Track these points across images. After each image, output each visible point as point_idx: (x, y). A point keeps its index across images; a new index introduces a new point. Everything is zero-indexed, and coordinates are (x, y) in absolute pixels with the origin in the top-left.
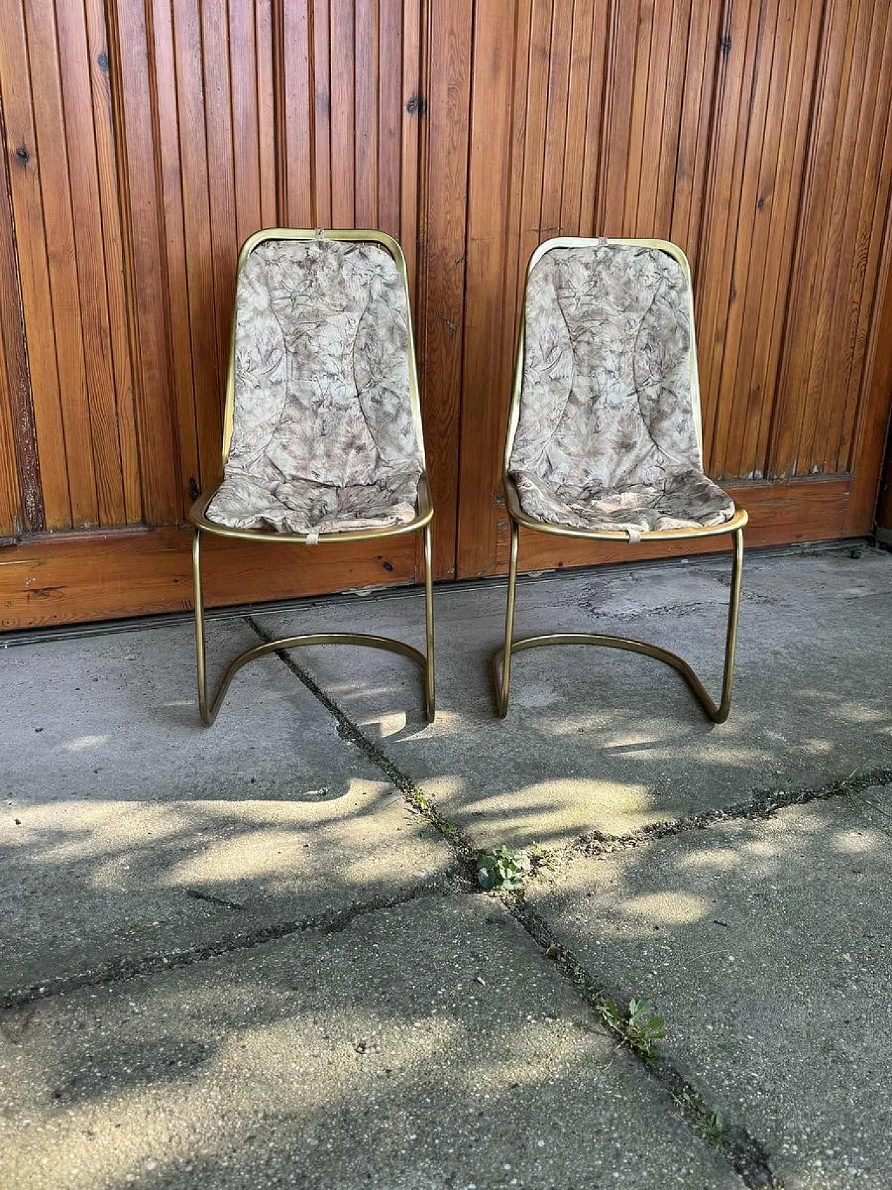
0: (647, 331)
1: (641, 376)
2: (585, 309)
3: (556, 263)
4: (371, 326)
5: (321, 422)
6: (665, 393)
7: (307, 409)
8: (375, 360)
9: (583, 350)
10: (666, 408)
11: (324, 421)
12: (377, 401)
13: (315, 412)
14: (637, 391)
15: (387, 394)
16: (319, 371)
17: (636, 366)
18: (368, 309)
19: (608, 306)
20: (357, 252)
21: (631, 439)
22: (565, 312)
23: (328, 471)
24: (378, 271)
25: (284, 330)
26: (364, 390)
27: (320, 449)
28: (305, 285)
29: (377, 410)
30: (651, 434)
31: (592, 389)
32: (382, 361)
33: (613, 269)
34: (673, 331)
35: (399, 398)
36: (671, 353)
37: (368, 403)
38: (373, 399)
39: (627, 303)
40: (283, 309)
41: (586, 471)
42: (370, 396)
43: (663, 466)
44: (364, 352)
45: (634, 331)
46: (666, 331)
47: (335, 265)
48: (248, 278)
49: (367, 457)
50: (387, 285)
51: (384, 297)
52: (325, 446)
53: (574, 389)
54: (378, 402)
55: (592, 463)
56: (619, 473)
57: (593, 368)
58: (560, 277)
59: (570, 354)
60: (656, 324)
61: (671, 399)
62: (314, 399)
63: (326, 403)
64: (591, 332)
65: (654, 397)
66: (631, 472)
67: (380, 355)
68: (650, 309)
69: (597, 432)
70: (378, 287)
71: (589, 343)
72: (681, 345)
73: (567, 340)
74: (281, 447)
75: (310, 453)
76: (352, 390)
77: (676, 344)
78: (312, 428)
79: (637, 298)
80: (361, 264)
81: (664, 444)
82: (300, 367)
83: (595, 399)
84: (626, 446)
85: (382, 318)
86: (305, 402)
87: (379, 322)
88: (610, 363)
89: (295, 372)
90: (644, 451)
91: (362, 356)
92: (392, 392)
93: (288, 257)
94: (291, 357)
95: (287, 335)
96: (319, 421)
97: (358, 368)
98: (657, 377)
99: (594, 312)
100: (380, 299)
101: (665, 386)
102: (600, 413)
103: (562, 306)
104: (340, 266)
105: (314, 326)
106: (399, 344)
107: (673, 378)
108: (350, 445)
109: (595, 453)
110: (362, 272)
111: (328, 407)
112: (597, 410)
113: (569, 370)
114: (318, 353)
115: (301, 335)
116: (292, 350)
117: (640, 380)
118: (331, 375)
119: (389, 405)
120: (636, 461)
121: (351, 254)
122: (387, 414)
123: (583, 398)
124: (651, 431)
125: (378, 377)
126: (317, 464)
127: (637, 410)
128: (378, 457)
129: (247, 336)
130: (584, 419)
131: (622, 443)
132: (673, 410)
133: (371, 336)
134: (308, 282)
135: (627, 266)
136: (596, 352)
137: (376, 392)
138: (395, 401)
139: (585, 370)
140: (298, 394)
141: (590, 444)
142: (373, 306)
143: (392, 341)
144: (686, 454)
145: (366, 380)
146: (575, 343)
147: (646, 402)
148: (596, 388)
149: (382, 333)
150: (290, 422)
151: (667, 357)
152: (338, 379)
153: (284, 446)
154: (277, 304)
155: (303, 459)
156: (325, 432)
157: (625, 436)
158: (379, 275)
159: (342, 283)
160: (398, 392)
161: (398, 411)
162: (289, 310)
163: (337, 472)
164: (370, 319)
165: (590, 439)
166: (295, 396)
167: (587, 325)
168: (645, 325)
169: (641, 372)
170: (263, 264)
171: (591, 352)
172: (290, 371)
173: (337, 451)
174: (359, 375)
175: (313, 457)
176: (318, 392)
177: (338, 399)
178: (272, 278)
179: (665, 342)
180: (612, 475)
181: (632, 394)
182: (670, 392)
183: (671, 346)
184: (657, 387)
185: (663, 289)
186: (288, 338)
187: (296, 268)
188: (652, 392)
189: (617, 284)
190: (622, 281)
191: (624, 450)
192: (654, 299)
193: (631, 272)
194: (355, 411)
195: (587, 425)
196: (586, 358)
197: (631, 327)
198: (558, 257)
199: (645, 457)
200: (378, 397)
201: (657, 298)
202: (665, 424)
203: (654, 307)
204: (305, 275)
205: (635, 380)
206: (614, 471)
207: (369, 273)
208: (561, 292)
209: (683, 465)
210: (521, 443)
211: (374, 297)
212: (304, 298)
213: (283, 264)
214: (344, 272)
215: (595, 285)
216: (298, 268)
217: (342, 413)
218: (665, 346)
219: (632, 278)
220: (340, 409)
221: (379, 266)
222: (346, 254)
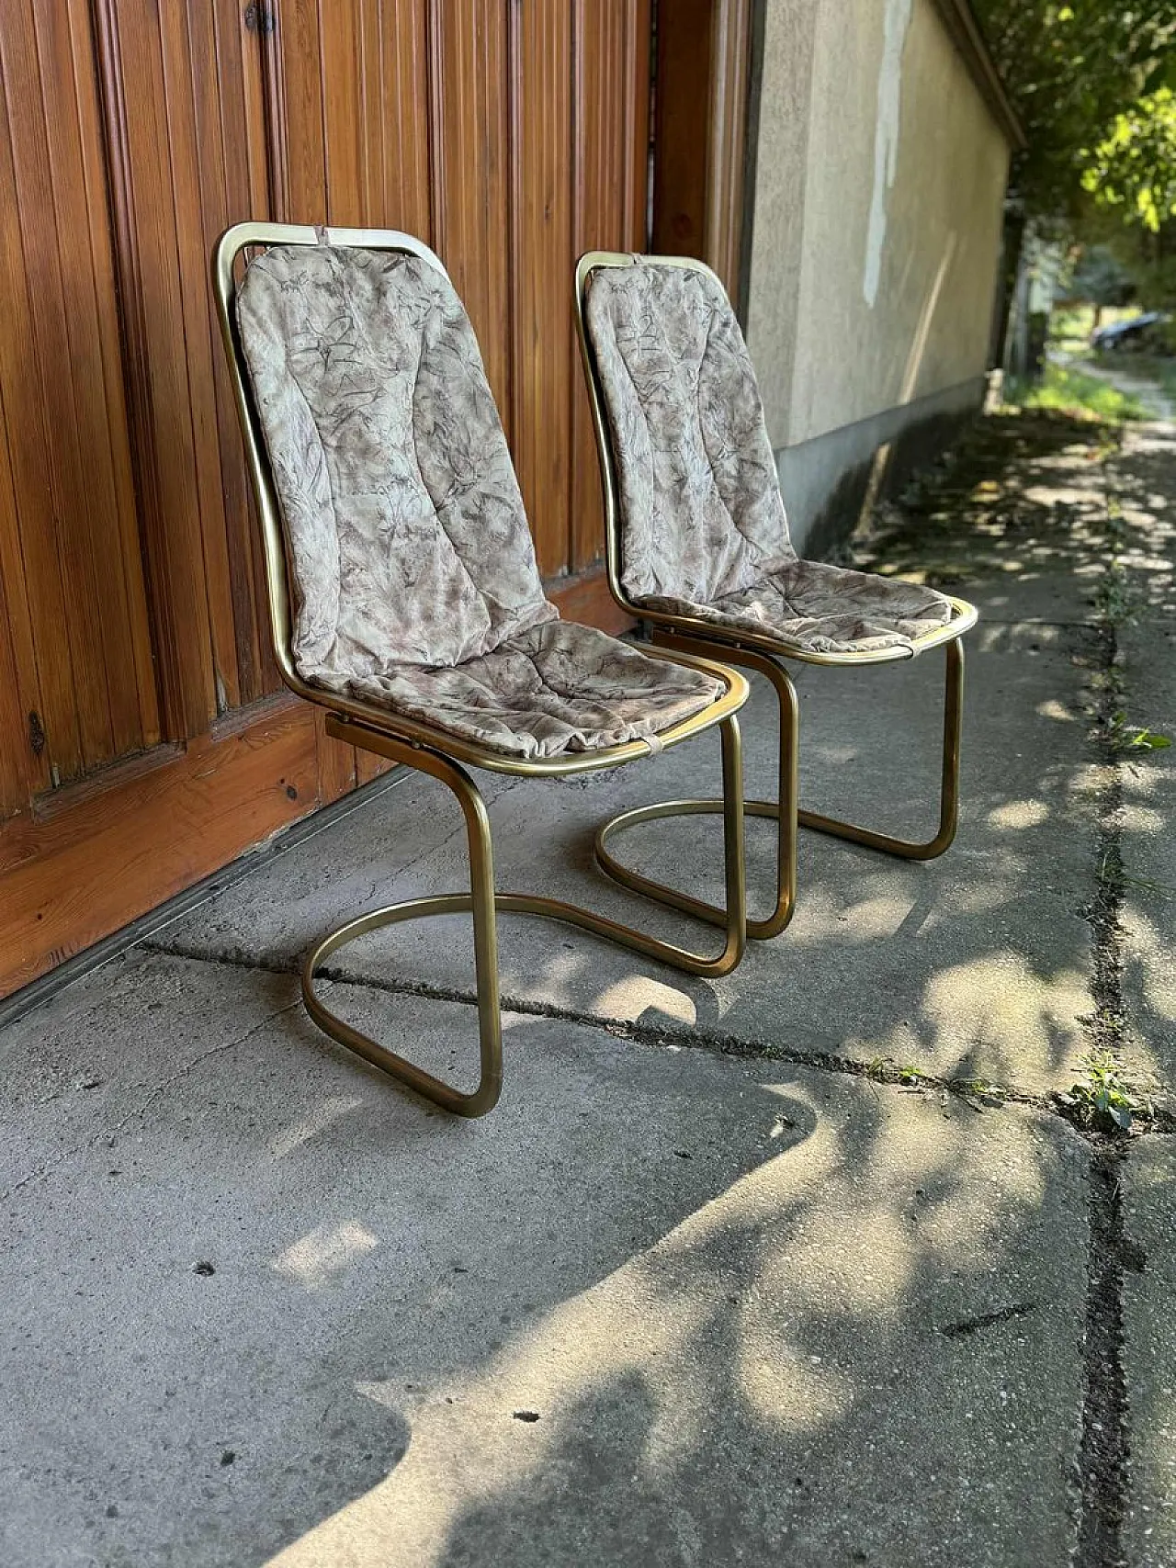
0: (707, 384)
1: (714, 446)
2: (647, 355)
3: (613, 289)
4: (439, 393)
5: (398, 565)
6: (746, 466)
7: (372, 543)
8: (457, 450)
9: (656, 413)
10: (755, 486)
11: (403, 562)
12: (474, 517)
13: (386, 548)
14: (712, 468)
15: (489, 504)
16: (384, 476)
17: (705, 433)
18: (424, 365)
19: (666, 349)
20: (402, 267)
21: (720, 532)
22: (628, 361)
23: (434, 643)
24: (436, 300)
25: (316, 407)
26: (448, 501)
27: (414, 608)
28: (343, 326)
29: (477, 532)
30: (736, 524)
31: (675, 469)
32: (471, 451)
33: (663, 298)
34: (740, 383)
35: (511, 508)
36: (743, 412)
37: (459, 523)
38: (466, 514)
39: (683, 348)
40: (307, 371)
41: (687, 583)
42: (458, 509)
43: (755, 563)
44: (435, 437)
45: (694, 386)
46: (731, 384)
47: (368, 288)
48: (254, 313)
49: (477, 609)
50: (449, 324)
51: (449, 343)
52: (421, 603)
53: (657, 471)
54: (478, 518)
55: (694, 571)
56: (717, 580)
57: (671, 439)
58: (618, 310)
59: (642, 419)
60: (716, 375)
61: (760, 474)
62: (384, 525)
63: (401, 529)
64: (664, 388)
65: (734, 473)
66: (728, 576)
67: (465, 441)
68: (706, 356)
69: (692, 527)
70: (436, 328)
71: (661, 404)
72: (753, 403)
73: (636, 402)
74: (361, 615)
75: (401, 620)
76: (428, 505)
77: (746, 400)
78: (388, 576)
79: (695, 339)
80: (408, 289)
81: (755, 533)
82: (352, 475)
83: (682, 482)
84: (717, 542)
85: (453, 380)
86: (366, 533)
87: (450, 385)
88: (687, 433)
89: (345, 483)
90: (736, 545)
91: (431, 444)
92: (500, 500)
93: (309, 274)
94: (333, 456)
95: (320, 416)
96: (393, 562)
97: (427, 465)
98: (729, 447)
99: (659, 359)
100: (442, 347)
101: (745, 457)
102: (692, 502)
103: (625, 352)
104: (380, 292)
105: (369, 397)
106: (490, 422)
107: (754, 446)
108: (454, 594)
109: (692, 557)
110: (412, 302)
111: (406, 535)
112: (688, 497)
113: (647, 445)
114: (380, 444)
115: (350, 415)
116: (334, 443)
117: (714, 452)
118: (402, 481)
119: (498, 524)
120: (730, 561)
121: (394, 272)
122: (495, 537)
123: (666, 483)
124: (738, 519)
125: (468, 477)
126: (414, 635)
127: (717, 493)
128: (493, 607)
129: (282, 423)
130: (672, 512)
131: (712, 539)
132: (765, 488)
133: (442, 410)
134: (347, 320)
135: (678, 296)
136: (672, 417)
137: (470, 501)
138: (506, 513)
139: (662, 443)
140: (354, 520)
141: (684, 544)
142: (433, 359)
143: (478, 416)
144: (777, 544)
145: (444, 486)
146: (646, 406)
147: (726, 480)
148: (681, 466)
149: (458, 403)
150: (358, 570)
151: (737, 419)
152: (412, 487)
153: (364, 613)
154: (297, 361)
155: (395, 630)
156: (411, 579)
157: (712, 529)
158: (438, 307)
159: (388, 321)
160: (506, 496)
161: (512, 528)
162: (318, 372)
163: (448, 643)
164: (434, 381)
165: (683, 537)
166: (349, 525)
167: (658, 378)
168: (703, 377)
169: (712, 440)
170: (277, 287)
171: (665, 417)
172: (336, 481)
173: (441, 608)
174: (432, 477)
175: (407, 624)
176: (389, 513)
177: (414, 521)
178: (292, 313)
179: (732, 398)
180: (709, 586)
181: (708, 472)
182: (755, 464)
183: (740, 403)
184: (733, 459)
185: (717, 326)
186: (323, 422)
187: (323, 296)
188: (730, 465)
189: (668, 320)
190: (676, 315)
191: (716, 548)
192: (708, 341)
193: (685, 303)
194: (443, 539)
195: (676, 518)
196: (660, 426)
197: (692, 381)
198: (614, 281)
199: (738, 555)
200: (475, 511)
201: (711, 339)
202: (757, 508)
203: (711, 352)
204: (339, 308)
205: (707, 453)
206: (711, 578)
207: (423, 304)
208: (621, 332)
209: (777, 558)
210: (635, 555)
211: (432, 344)
212: (346, 350)
213: (306, 288)
214: (390, 301)
215: (652, 323)
216: (327, 295)
217: (430, 542)
218: (732, 404)
219: (687, 312)
220: (427, 537)
221: (437, 291)
222: (386, 270)
